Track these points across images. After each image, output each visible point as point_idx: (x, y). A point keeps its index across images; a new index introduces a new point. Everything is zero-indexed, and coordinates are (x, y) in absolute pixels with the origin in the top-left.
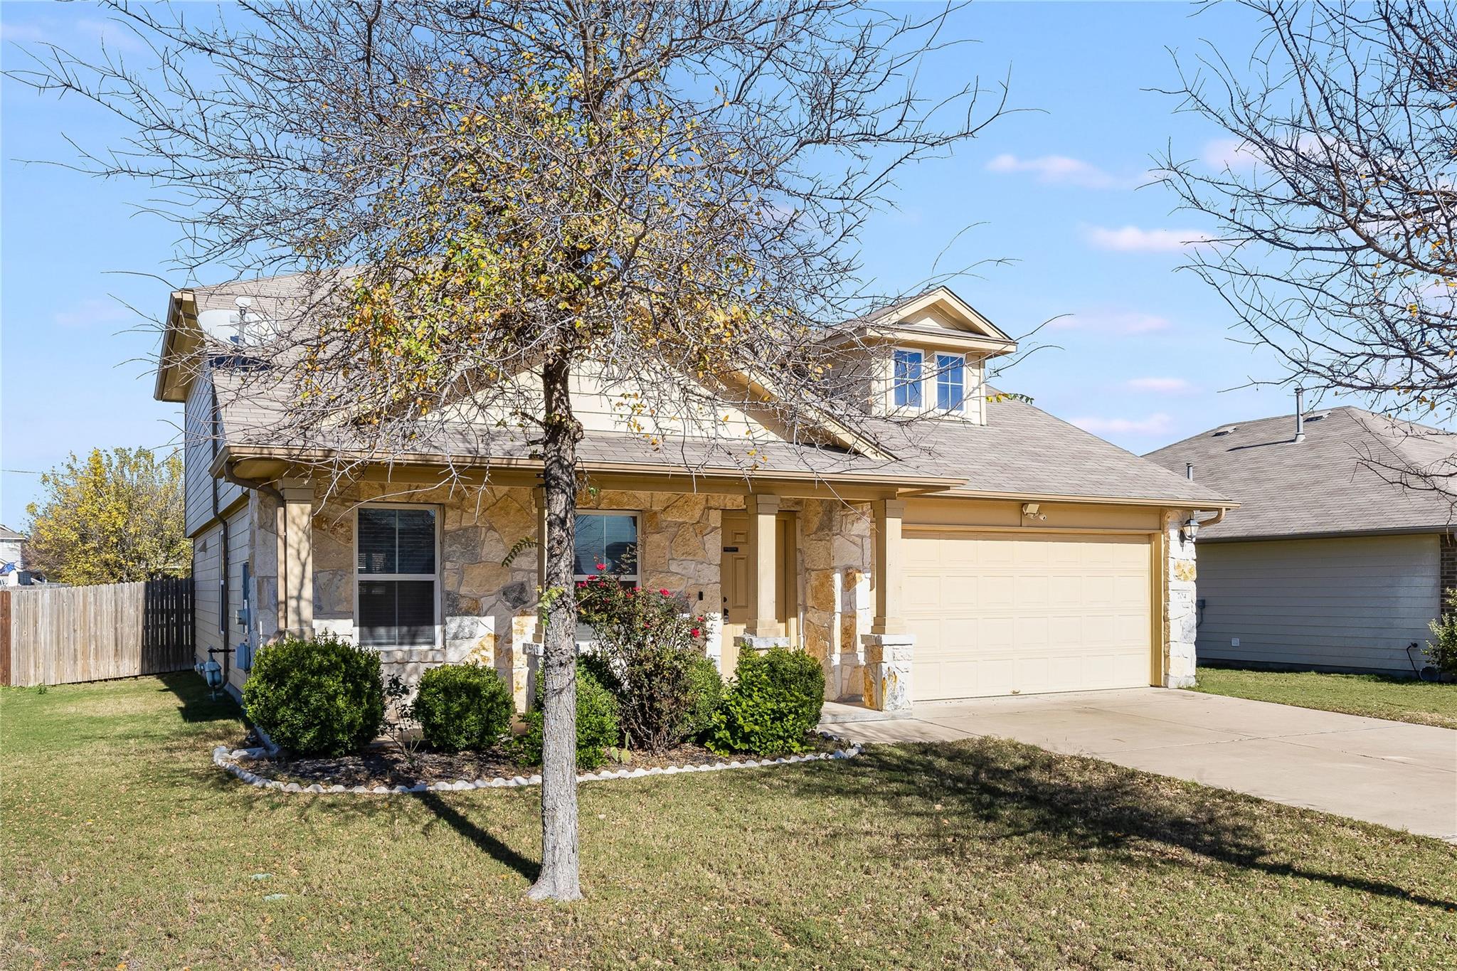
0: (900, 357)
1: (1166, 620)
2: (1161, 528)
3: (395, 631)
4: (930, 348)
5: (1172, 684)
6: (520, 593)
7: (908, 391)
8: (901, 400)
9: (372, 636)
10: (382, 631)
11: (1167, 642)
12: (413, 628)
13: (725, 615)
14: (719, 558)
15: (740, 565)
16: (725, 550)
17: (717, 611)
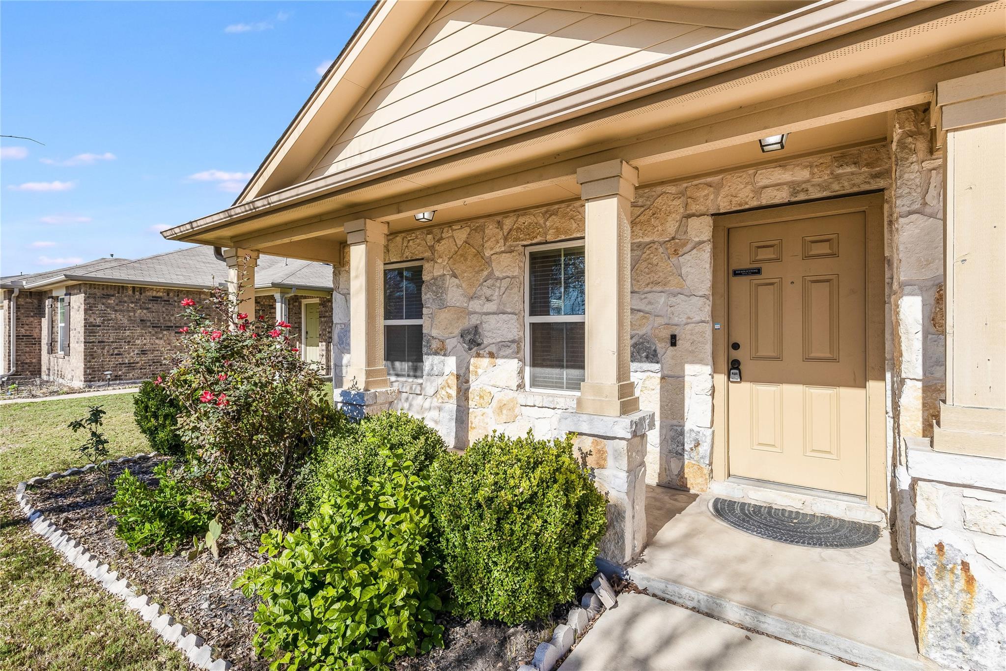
3: (405, 365)
6: (475, 336)
10: (398, 364)
12: (414, 363)
13: (734, 367)
14: (705, 287)
15: (767, 296)
16: (736, 273)
17: (701, 362)
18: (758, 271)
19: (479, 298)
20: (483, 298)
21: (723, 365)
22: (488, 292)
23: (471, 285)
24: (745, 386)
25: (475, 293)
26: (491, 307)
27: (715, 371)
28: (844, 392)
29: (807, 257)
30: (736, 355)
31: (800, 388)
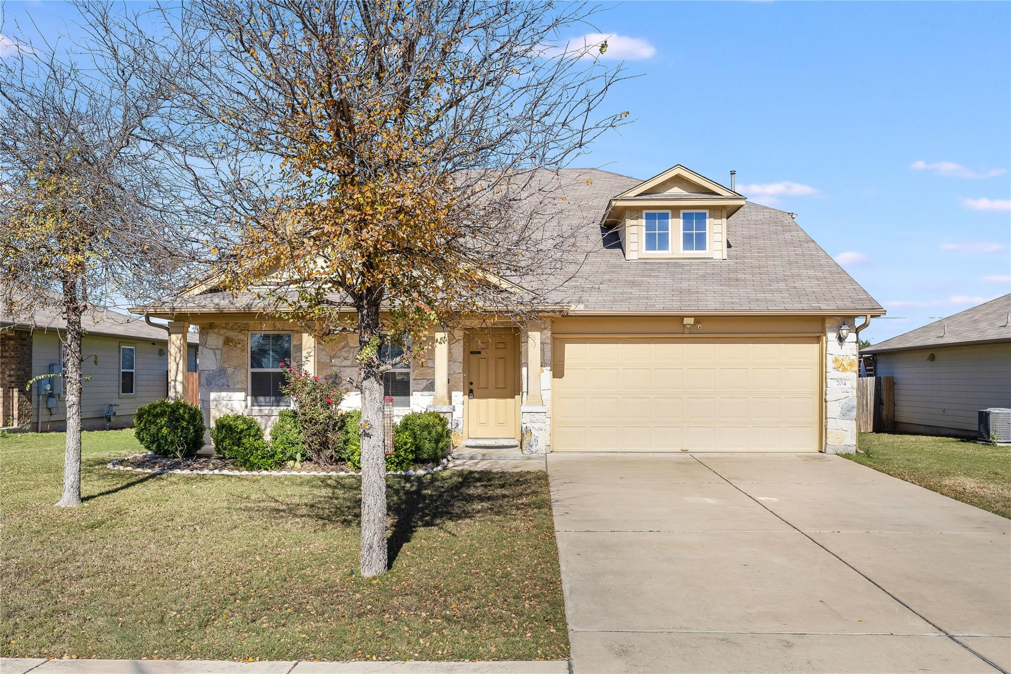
0: (649, 217)
1: (826, 402)
2: (824, 332)
3: (268, 399)
4: (676, 210)
5: (829, 450)
6: (335, 379)
7: (657, 240)
8: (650, 245)
9: (257, 401)
10: (261, 399)
11: (826, 418)
12: (278, 398)
13: (471, 393)
14: (461, 359)
15: (483, 362)
16: (472, 353)
17: (459, 390)
18: (480, 353)
19: (339, 357)
20: (342, 358)
21: (467, 391)
22: (346, 355)
23: (333, 350)
24: (475, 400)
25: (335, 354)
26: (348, 363)
27: (464, 394)
28: (508, 400)
29: (497, 348)
30: (472, 387)
31: (494, 400)
